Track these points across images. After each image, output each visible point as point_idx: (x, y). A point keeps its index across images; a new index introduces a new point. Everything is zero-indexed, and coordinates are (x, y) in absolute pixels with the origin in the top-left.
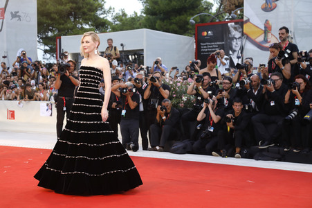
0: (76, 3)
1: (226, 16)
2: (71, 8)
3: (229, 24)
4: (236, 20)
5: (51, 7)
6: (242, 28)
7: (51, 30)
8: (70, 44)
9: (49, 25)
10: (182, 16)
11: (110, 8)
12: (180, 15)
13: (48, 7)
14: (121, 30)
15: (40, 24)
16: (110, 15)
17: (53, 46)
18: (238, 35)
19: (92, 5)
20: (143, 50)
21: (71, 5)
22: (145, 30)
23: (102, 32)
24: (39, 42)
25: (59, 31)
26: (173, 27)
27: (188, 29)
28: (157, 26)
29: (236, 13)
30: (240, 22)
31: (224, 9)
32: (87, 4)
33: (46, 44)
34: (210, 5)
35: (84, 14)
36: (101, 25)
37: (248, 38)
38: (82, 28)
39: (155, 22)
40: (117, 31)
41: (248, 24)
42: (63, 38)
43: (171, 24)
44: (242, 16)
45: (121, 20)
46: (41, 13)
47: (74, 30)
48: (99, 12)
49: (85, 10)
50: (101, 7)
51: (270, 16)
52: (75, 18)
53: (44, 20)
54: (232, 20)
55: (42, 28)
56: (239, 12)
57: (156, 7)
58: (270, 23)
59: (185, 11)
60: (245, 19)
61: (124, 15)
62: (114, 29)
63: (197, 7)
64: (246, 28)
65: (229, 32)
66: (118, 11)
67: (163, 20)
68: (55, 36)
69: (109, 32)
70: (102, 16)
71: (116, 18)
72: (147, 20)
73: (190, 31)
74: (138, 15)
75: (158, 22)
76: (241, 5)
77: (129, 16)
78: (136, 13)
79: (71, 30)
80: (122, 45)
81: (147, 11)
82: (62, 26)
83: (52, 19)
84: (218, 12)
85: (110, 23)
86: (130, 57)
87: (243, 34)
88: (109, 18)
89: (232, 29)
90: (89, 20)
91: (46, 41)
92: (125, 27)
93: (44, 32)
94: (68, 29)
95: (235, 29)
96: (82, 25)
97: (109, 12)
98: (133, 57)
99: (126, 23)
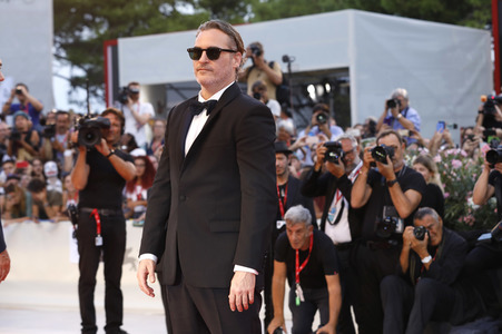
7: (90, 24)
9: (83, 10)
14: (285, 15)
15: (59, 8)
17: (94, 62)
20: (346, 70)
24: (58, 57)
25: (112, 24)
27: (471, 9)
28: (384, 2)
33: (75, 62)
38: (175, 14)
42: (123, 43)
47: (153, 21)
55: (65, 17)
62: (265, 14)
68: (100, 38)
69: (250, 22)
73: (476, 13)
79: (145, 20)
80: (286, 59)
82: (119, 12)
86: (311, 89)
91: (76, 53)
92: (294, 8)
93: (70, 30)
94: (137, 18)
96: (173, 4)
98: (320, 90)
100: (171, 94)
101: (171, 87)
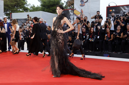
0: (17, 2)
1: (68, 8)
2: (16, 4)
3: (69, 10)
4: (72, 9)
5: (9, 3)
6: (74, 12)
8: (15, 16)
9: (8, 9)
10: (54, 7)
11: (29, 4)
12: (53, 7)
13: (7, 3)
14: (33, 11)
15: (4, 9)
16: (29, 6)
17: (9, 16)
18: (72, 14)
19: (23, 3)
21: (15, 2)
22: (41, 11)
23: (26, 12)
24: (4, 15)
26: (51, 11)
28: (45, 11)
29: (72, 7)
30: (73, 10)
31: (68, 5)
32: (21, 2)
33: (7, 16)
34: (63, 4)
35: (20, 6)
36: (26, 10)
37: (75, 15)
38: (19, 10)
39: (45, 9)
40: (31, 11)
41: (75, 10)
43: (50, 10)
44: (73, 8)
45: (33, 8)
46: (5, 5)
47: (17, 11)
48: (25, 5)
49: (21, 4)
50: (26, 3)
51: (83, 8)
52: (17, 7)
53: (6, 7)
54: (70, 9)
55: (5, 10)
56: (72, 6)
57: (45, 4)
58: (83, 10)
59: (55, 6)
60: (74, 9)
61: (34, 6)
62: (30, 11)
63: (59, 4)
64: (75, 12)
65: (69, 13)
66: (32, 5)
67: (47, 8)
68: (10, 13)
70: (26, 7)
71: (31, 7)
72: (42, 8)
74: (39, 6)
75: (46, 9)
76: (73, 4)
77: (35, 7)
78: (38, 6)
81: (42, 5)
82: (12, 10)
83: (9, 7)
84: (66, 7)
85: (29, 9)
87: (74, 14)
88: (29, 7)
89: (70, 12)
90: (22, 8)
91: (7, 14)
93: (6, 12)
94: (15, 11)
95: (71, 12)
97: (29, 5)
99: (35, 9)
100: (18, 20)
101: (19, 19)
